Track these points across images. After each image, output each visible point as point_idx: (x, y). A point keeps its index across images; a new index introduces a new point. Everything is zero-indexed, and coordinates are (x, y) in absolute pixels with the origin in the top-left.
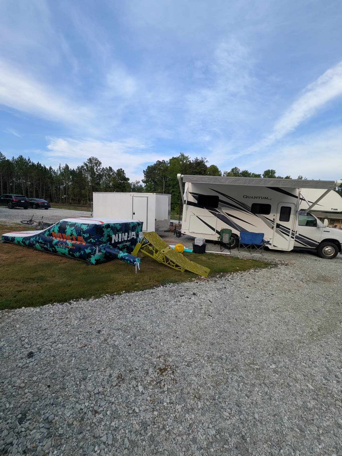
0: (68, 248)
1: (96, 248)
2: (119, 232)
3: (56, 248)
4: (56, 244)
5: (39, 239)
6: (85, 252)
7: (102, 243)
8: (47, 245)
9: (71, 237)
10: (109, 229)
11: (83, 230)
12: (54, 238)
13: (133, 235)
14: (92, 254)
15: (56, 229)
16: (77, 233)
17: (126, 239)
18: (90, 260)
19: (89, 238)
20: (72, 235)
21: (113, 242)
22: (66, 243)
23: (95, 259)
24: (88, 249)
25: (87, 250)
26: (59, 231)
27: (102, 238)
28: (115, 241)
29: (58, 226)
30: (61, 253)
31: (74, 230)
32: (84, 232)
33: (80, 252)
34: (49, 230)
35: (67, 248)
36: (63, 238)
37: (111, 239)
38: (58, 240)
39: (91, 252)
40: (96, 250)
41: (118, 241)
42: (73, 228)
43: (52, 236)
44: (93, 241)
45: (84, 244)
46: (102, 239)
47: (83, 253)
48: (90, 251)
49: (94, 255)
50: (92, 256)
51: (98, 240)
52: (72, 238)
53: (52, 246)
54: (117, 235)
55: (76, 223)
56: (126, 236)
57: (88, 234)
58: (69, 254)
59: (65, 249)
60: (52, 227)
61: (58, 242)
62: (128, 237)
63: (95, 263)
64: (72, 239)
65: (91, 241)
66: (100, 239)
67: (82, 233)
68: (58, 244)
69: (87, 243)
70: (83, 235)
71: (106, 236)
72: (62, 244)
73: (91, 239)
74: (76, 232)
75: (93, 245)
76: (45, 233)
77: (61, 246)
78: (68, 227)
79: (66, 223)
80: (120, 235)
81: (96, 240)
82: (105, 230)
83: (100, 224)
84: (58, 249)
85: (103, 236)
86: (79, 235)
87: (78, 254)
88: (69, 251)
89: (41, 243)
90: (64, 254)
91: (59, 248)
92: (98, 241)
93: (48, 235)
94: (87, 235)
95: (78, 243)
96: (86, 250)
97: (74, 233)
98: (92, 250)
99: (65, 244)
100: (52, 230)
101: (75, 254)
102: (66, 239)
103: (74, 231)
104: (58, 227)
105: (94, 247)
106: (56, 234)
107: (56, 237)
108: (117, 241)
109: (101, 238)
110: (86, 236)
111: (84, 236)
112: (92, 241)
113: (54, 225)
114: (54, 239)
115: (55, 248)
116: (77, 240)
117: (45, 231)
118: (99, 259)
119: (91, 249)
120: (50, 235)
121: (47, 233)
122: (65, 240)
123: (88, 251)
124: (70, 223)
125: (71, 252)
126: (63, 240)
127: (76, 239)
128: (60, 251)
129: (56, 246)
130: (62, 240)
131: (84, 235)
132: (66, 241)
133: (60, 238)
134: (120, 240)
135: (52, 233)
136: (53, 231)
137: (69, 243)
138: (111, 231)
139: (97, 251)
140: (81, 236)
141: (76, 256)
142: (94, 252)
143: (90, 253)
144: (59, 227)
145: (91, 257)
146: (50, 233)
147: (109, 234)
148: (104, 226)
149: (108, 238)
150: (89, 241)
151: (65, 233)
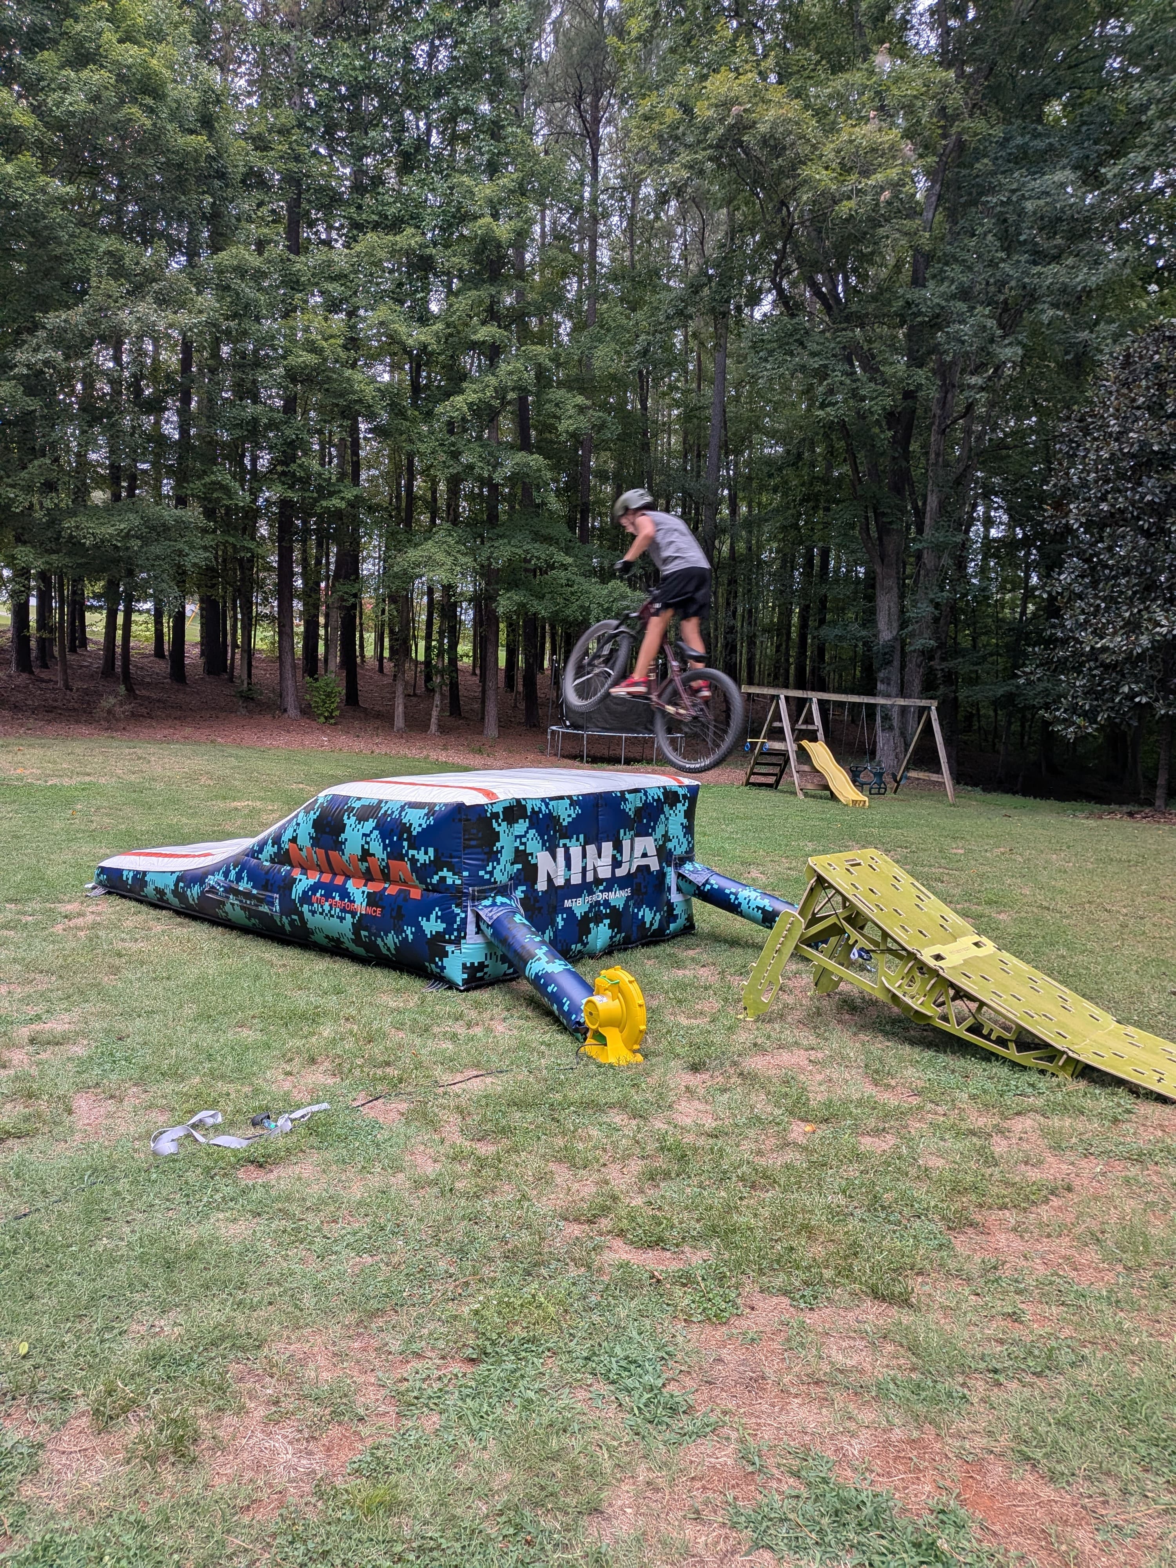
0: (353, 914)
1: (465, 912)
2: (570, 838)
3: (307, 915)
4: (306, 898)
5: (239, 878)
6: (420, 929)
7: (492, 890)
8: (271, 905)
9: (363, 866)
10: (521, 826)
11: (408, 829)
12: (297, 874)
13: (644, 855)
14: (450, 942)
15: (305, 834)
16: (385, 848)
17: (605, 873)
18: (443, 968)
19: (436, 865)
20: (366, 854)
21: (541, 886)
22: (345, 895)
23: (464, 965)
24: (433, 917)
25: (428, 920)
26: (316, 841)
27: (489, 868)
28: (550, 880)
29: (313, 816)
30: (327, 937)
31: (376, 832)
32: (414, 843)
33: (399, 931)
34: (277, 841)
35: (348, 916)
36: (332, 871)
37: (529, 873)
38: (311, 882)
39: (446, 931)
40: (464, 921)
41: (568, 881)
42: (371, 824)
43: (291, 865)
44: (451, 879)
45: (415, 893)
46: (491, 873)
47: (411, 937)
48: (441, 927)
49: (457, 942)
50: (450, 948)
51: (474, 875)
52: (368, 870)
53: (290, 907)
54: (560, 852)
55: (380, 801)
56: (606, 859)
57: (431, 850)
58: (357, 940)
59: (342, 919)
60: (289, 823)
61: (314, 888)
62: (616, 863)
63: (465, 981)
64: (368, 877)
65: (443, 879)
66: (481, 873)
67: (405, 844)
68: (314, 899)
69: (427, 890)
70: (411, 852)
71: (507, 856)
72: (328, 896)
73: (445, 873)
74: (384, 841)
75: (452, 898)
76: (261, 851)
77: (327, 907)
78: (350, 821)
79: (341, 802)
80: (576, 851)
81: (466, 874)
82: (501, 828)
83: (481, 800)
84: (314, 921)
85: (494, 856)
86: (396, 854)
87: (391, 941)
88: (357, 928)
89: (247, 895)
90: (338, 942)
91: (317, 915)
92: (474, 880)
93: (272, 861)
94: (426, 853)
96: (424, 923)
97: (377, 848)
98: (449, 920)
99: (342, 899)
100: (288, 836)
101: (379, 941)
102: (344, 874)
103: (373, 836)
104: (310, 824)
105: (457, 910)
106: (304, 853)
107: (305, 871)
108: (560, 882)
109: (484, 868)
110: (423, 857)
111: (413, 861)
112: (449, 881)
113: (296, 817)
114: (299, 877)
115: (301, 915)
116: (386, 876)
117: (262, 845)
118: (482, 966)
119: (443, 919)
120: (283, 858)
121: (270, 850)
122: (339, 880)
123: (432, 926)
124: (357, 805)
125: (364, 933)
126: (332, 880)
127: (382, 871)
128: (321, 930)
129: (305, 908)
130: (327, 878)
131: (415, 852)
132: (345, 883)
133: (322, 872)
134: (576, 880)
135: (287, 851)
136: (294, 840)
137: (358, 892)
138: (533, 832)
139: (470, 928)
140: (401, 857)
141: (384, 951)
142: (459, 930)
143: (439, 937)
144: (316, 824)
145: (446, 954)
146: (280, 848)
147: (522, 848)
148: (498, 809)
149: (520, 866)
150: (435, 879)
151: (339, 846)
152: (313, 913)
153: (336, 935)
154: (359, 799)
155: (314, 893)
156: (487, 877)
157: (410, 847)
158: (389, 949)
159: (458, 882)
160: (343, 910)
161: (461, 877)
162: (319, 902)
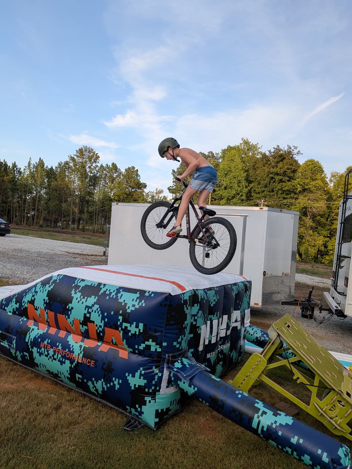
0: (72, 361)
1: (162, 372)
2: (213, 314)
3: (36, 355)
4: (36, 343)
6: (126, 383)
8: (10, 342)
9: (83, 329)
10: (196, 309)
11: (124, 308)
12: (31, 324)
13: (236, 321)
14: (148, 394)
15: (41, 299)
16: (103, 318)
17: (223, 334)
18: (141, 413)
19: (144, 336)
20: (87, 320)
21: (200, 347)
22: (66, 346)
23: (157, 411)
24: (137, 374)
25: (133, 376)
26: (49, 306)
27: (179, 340)
28: (204, 342)
29: (48, 288)
30: (48, 371)
31: (97, 306)
32: (128, 318)
33: (108, 380)
34: (19, 297)
35: (67, 362)
36: (58, 327)
37: (197, 339)
38: (41, 332)
39: (146, 386)
40: (160, 379)
41: (210, 341)
42: (92, 300)
43: (27, 317)
44: (154, 347)
45: (124, 354)
46: (180, 343)
47: (117, 387)
48: (142, 382)
49: (153, 394)
50: (148, 399)
51: (170, 345)
52: (87, 331)
53: (23, 347)
55: (100, 284)
56: (225, 325)
57: (141, 326)
58: (72, 378)
59: (62, 363)
60: (30, 289)
61: (43, 337)
62: (228, 327)
63: (156, 423)
64: (86, 335)
65: (148, 347)
66: (175, 343)
67: (121, 318)
68: (42, 345)
69: (134, 352)
70: (125, 324)
71: (187, 331)
72: (53, 345)
73: (150, 343)
74: (102, 314)
75: (153, 362)
76: (7, 305)
77: (51, 352)
78: (76, 296)
79: (69, 280)
80: (215, 322)
81: (165, 344)
82: (188, 310)
83: (178, 292)
84: (39, 359)
85: (182, 331)
86: (111, 324)
87: (100, 385)
88: (73, 371)
90: (56, 376)
91: (43, 357)
92: (170, 349)
93: (14, 313)
94: (137, 327)
95: (104, 348)
96: (130, 378)
97: (96, 318)
98: (149, 377)
99: (64, 348)
100: (28, 298)
101: (90, 384)
102: (67, 330)
103: (94, 308)
104: (46, 293)
105: (156, 371)
106: (38, 312)
107: (36, 321)
108: (208, 343)
109: (177, 340)
110: (133, 329)
111: (126, 331)
112: (153, 349)
113: (35, 286)
114: (32, 327)
115: (31, 354)
116: (100, 338)
117: (8, 301)
118: (168, 409)
119: (145, 376)
120: (22, 312)
121: (13, 306)
122: (62, 334)
123: (136, 381)
124: (82, 284)
125: (78, 375)
126: (57, 333)
127: (98, 334)
128: (44, 366)
129: (35, 350)
130: (53, 331)
131: (128, 325)
132: (67, 337)
133: (49, 326)
134: (213, 340)
135: (26, 308)
136: (32, 302)
137: (77, 345)
138: (201, 312)
139: (164, 383)
140: (116, 327)
141: (93, 390)
142: (155, 386)
143: (140, 390)
144: (49, 294)
145: (144, 403)
146: (21, 306)
147: (194, 323)
148: (186, 297)
149: (192, 335)
150: (142, 347)
151: (66, 311)
152: (41, 354)
153: (55, 372)
154: (83, 280)
155: (43, 341)
156: (178, 346)
157: (124, 321)
158: (97, 390)
159: (159, 350)
160: (64, 357)
161: (161, 347)
162: (45, 347)
